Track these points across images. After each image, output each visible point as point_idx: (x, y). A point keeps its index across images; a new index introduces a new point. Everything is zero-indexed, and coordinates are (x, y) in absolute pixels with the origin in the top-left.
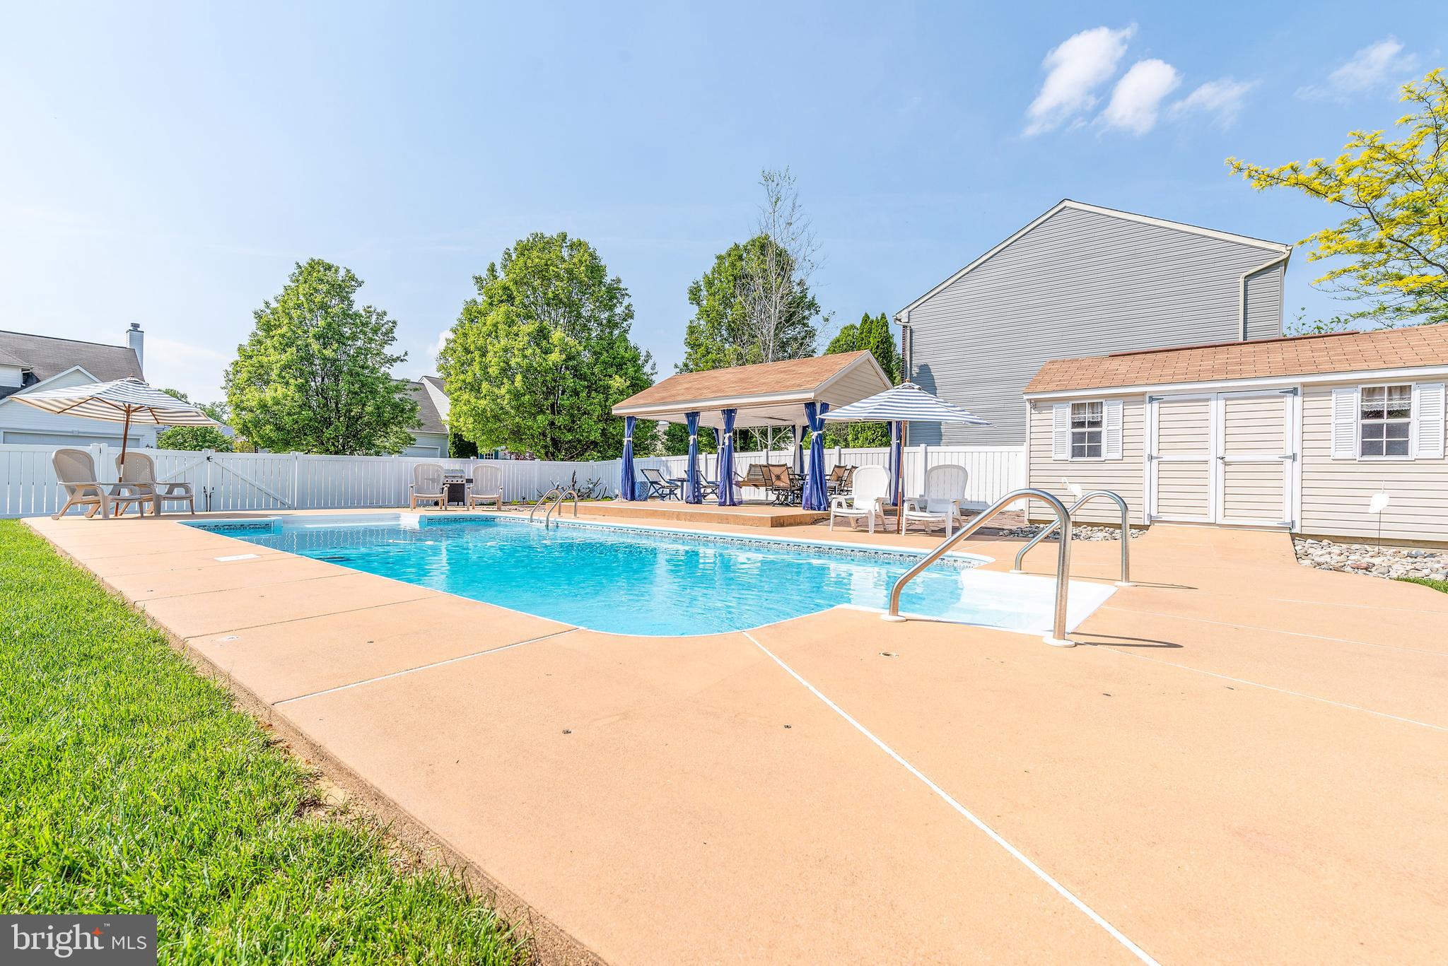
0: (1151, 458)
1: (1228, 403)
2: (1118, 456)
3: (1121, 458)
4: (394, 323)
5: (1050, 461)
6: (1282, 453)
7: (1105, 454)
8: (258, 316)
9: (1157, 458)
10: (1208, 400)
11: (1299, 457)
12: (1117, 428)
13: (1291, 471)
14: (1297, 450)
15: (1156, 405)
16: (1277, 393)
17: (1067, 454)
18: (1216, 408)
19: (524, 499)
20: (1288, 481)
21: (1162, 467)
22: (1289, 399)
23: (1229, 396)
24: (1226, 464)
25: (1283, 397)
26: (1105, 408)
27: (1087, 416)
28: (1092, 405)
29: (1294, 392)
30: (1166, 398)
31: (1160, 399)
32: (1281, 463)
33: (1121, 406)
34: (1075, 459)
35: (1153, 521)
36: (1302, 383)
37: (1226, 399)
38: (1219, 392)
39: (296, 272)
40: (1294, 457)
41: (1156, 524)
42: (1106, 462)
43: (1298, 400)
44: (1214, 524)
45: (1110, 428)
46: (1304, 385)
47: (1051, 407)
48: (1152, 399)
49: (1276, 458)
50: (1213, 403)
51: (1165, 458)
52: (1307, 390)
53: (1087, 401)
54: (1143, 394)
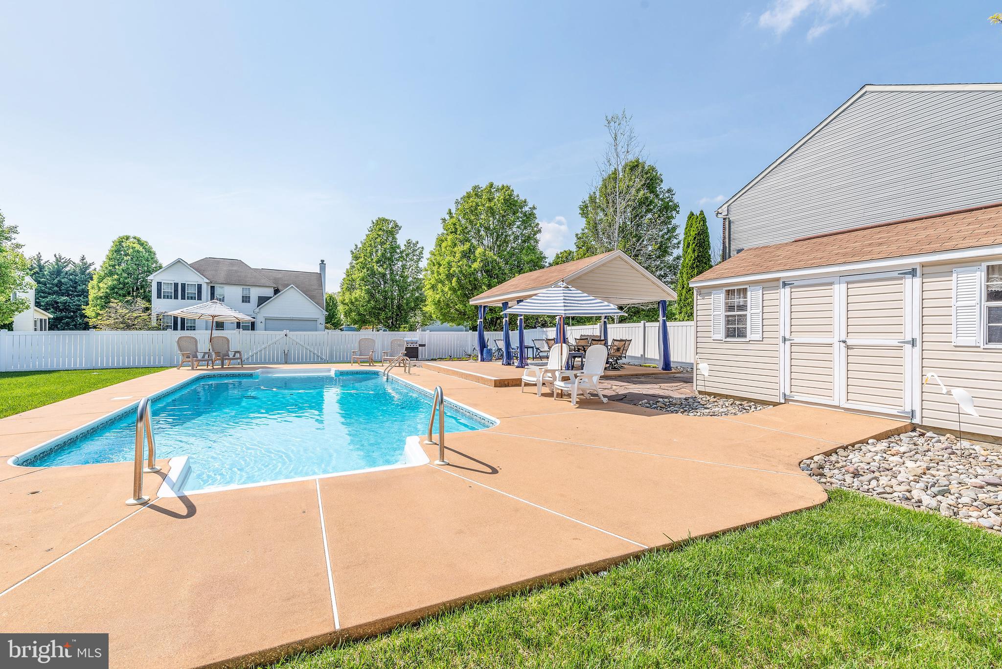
0: (785, 340)
1: (850, 286)
2: (758, 337)
3: (761, 339)
4: (422, 248)
5: (710, 340)
6: (901, 337)
7: (750, 336)
8: (352, 252)
9: (790, 340)
10: (831, 284)
11: (918, 343)
12: (758, 311)
13: (912, 356)
14: (917, 335)
15: (788, 290)
16: (895, 274)
17: (721, 335)
18: (839, 290)
19: (450, 357)
20: (908, 366)
21: (794, 349)
22: (908, 281)
23: (850, 279)
24: (848, 347)
25: (901, 279)
26: (749, 293)
27: (737, 300)
28: (739, 290)
29: (913, 273)
30: (796, 283)
31: (792, 284)
32: (900, 348)
33: (761, 291)
34: (728, 339)
35: (787, 400)
36: (920, 263)
37: (848, 283)
38: (842, 275)
39: (372, 225)
40: (913, 343)
41: (790, 403)
42: (751, 342)
43: (917, 281)
44: (838, 407)
45: (753, 311)
46: (923, 265)
47: (710, 294)
48: (785, 285)
49: (895, 343)
50: (836, 287)
51: (796, 340)
52: (926, 270)
53: (736, 288)
54: (778, 279)
